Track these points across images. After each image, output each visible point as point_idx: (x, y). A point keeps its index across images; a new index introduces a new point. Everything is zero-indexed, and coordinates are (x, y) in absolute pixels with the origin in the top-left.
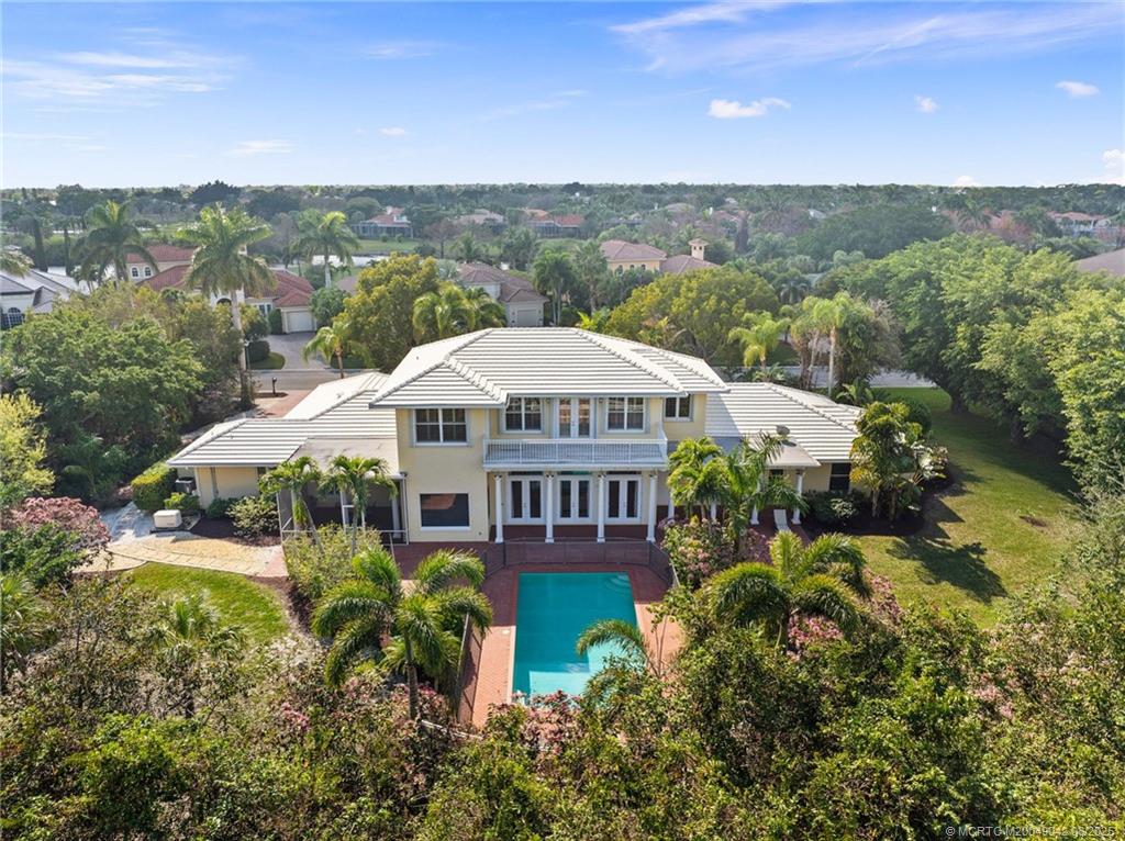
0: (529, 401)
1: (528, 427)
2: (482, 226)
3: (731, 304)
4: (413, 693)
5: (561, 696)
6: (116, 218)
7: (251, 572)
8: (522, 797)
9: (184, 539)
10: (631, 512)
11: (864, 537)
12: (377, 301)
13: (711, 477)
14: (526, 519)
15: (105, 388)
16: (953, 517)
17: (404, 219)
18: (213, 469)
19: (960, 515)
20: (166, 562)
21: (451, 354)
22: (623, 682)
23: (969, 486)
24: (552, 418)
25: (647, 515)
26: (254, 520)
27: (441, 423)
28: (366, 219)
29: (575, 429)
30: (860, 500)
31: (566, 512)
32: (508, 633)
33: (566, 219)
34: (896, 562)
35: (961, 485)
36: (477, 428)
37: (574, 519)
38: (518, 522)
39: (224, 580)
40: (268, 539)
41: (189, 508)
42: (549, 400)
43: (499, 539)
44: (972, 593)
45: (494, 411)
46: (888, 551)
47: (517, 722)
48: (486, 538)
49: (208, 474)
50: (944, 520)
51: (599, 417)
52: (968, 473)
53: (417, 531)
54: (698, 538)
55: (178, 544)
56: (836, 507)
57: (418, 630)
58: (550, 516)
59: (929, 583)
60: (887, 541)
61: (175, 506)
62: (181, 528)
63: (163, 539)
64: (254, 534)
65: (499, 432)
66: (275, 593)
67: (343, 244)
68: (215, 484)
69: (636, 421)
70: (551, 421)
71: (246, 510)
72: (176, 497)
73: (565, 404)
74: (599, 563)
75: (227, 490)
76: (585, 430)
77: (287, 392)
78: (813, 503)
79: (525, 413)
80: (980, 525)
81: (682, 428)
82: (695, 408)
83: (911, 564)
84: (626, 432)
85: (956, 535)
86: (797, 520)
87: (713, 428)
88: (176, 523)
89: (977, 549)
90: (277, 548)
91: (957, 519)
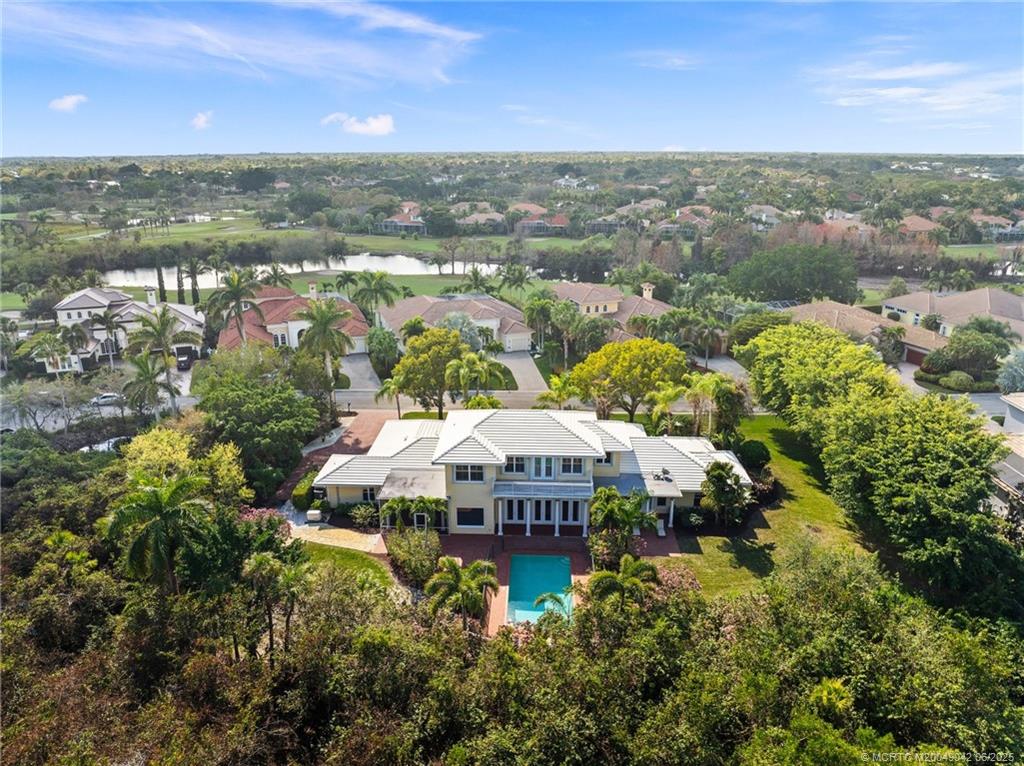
0: (517, 459)
1: (517, 470)
2: (484, 225)
3: (651, 371)
4: (465, 619)
5: (528, 623)
6: (236, 283)
7: (367, 550)
8: (511, 658)
9: (325, 528)
10: (575, 519)
11: (707, 538)
12: (422, 364)
13: (612, 511)
14: (515, 520)
15: (272, 435)
16: (765, 525)
17: (420, 219)
18: (338, 487)
19: (770, 523)
20: (318, 542)
21: (475, 427)
22: (551, 619)
23: (785, 503)
24: (531, 467)
25: (584, 521)
26: (365, 519)
27: (469, 470)
28: (389, 217)
29: (543, 472)
30: (707, 513)
31: (538, 517)
32: (504, 590)
33: (554, 220)
34: (721, 554)
35: (781, 501)
36: (489, 475)
37: (543, 521)
38: (510, 522)
39: (354, 554)
40: (372, 530)
41: (325, 508)
42: (529, 458)
43: (500, 533)
44: (756, 574)
45: (499, 468)
46: (718, 547)
47: (509, 633)
48: (493, 532)
49: (335, 490)
50: (759, 527)
51: (557, 467)
52: (788, 492)
53: (455, 528)
54: (605, 541)
55: (322, 531)
56: (693, 519)
57: (468, 595)
58: (529, 519)
59: (735, 568)
60: (719, 540)
61: (317, 508)
62: (322, 521)
63: (313, 528)
64: (365, 527)
65: (501, 473)
66: (383, 563)
67: (388, 291)
68: (338, 495)
69: (578, 468)
70: (530, 467)
71: (360, 513)
72: (317, 502)
73: (538, 460)
74: (556, 550)
75: (345, 498)
76: (549, 473)
77: (357, 411)
78: (681, 515)
79: (516, 464)
80: (779, 531)
81: (606, 470)
82: (614, 458)
83: (728, 556)
84: (572, 475)
85: (762, 537)
86: (671, 525)
87: (625, 468)
88: (319, 518)
89: (771, 547)
90: (379, 536)
91: (767, 526)
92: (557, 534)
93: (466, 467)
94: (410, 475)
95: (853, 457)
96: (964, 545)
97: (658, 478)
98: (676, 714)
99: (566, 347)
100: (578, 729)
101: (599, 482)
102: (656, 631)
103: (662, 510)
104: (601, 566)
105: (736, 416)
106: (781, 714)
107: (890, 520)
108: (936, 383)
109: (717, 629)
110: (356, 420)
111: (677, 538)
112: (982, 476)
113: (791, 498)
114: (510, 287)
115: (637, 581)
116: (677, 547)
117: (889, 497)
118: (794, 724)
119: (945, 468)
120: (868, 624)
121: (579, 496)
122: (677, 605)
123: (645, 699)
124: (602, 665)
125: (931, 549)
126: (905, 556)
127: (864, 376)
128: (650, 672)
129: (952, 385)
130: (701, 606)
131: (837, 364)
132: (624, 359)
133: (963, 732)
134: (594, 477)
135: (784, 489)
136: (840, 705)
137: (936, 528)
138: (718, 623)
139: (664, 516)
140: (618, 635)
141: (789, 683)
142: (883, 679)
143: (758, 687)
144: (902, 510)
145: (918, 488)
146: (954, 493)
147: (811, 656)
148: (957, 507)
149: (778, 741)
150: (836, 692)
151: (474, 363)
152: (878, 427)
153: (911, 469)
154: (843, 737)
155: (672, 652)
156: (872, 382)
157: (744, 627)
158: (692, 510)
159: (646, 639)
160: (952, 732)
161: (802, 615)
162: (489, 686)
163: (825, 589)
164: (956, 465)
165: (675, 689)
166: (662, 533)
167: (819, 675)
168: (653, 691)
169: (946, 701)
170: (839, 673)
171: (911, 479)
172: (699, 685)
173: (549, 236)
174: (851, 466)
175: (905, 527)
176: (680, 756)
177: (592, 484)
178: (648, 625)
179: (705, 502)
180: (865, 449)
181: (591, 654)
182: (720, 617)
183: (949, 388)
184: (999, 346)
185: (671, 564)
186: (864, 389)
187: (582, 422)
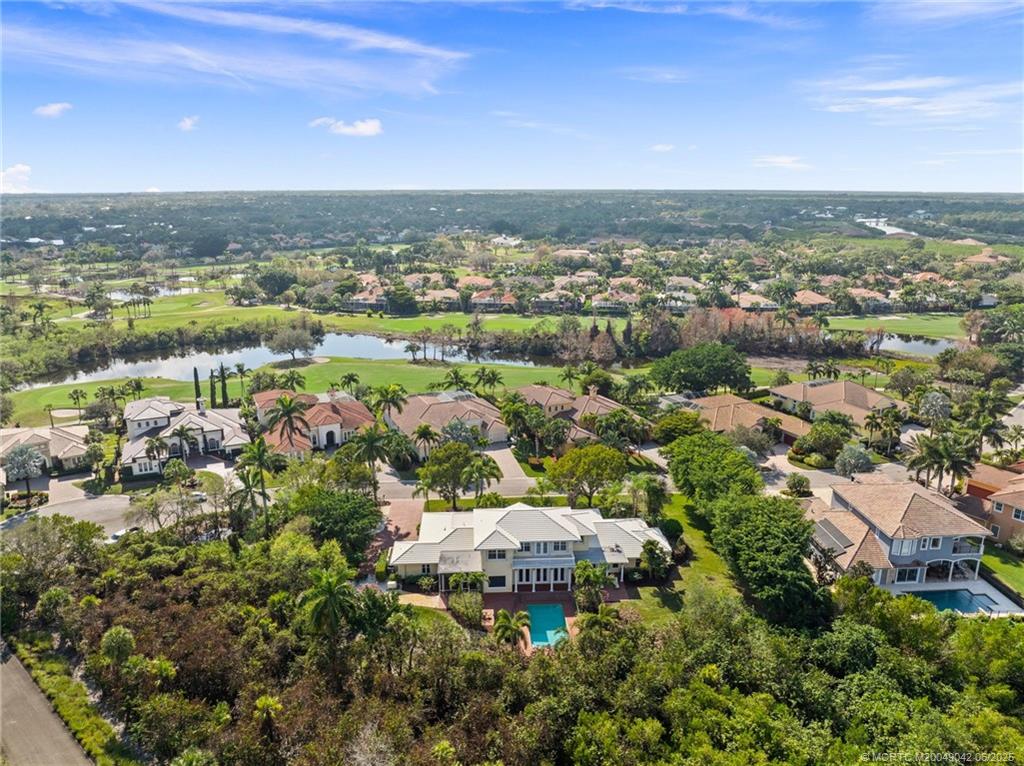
0: (526, 544)
1: (526, 551)
2: (441, 302)
7: (431, 606)
10: (562, 579)
11: (644, 588)
13: (588, 576)
14: (525, 582)
16: (679, 578)
17: (384, 298)
18: (406, 566)
19: (683, 576)
21: (497, 523)
23: (692, 563)
25: (567, 580)
26: (428, 586)
27: (497, 553)
29: (542, 551)
30: (644, 572)
31: (539, 579)
32: (527, 629)
33: (503, 298)
34: (653, 598)
35: (689, 561)
36: (509, 555)
37: (542, 582)
38: (522, 583)
40: (434, 593)
41: (399, 580)
42: (533, 543)
43: (516, 591)
44: (673, 610)
45: (515, 550)
46: (651, 594)
48: (511, 591)
50: (676, 579)
51: (550, 548)
52: (694, 555)
53: (488, 589)
54: (584, 594)
56: (635, 576)
58: (534, 581)
59: (661, 607)
60: (651, 589)
61: (393, 580)
62: (398, 588)
64: (429, 591)
65: (516, 554)
66: (446, 614)
68: (406, 570)
69: (564, 548)
70: (534, 549)
71: (425, 582)
72: (392, 576)
73: (539, 544)
74: (552, 600)
75: (411, 572)
76: (545, 551)
77: (389, 500)
78: (628, 573)
79: (526, 547)
80: (688, 581)
81: (582, 548)
82: (585, 539)
83: (657, 599)
84: (560, 552)
85: (678, 586)
86: (622, 580)
87: (592, 545)
88: (395, 586)
89: (683, 592)
90: (438, 597)
91: (681, 579)
92: (552, 590)
93: (495, 551)
94: (455, 556)
95: (728, 537)
96: (785, 589)
97: (613, 550)
98: (633, 686)
99: (537, 443)
100: (586, 695)
101: (578, 556)
102: (620, 645)
103: (616, 570)
104: (584, 609)
105: (660, 503)
106: (685, 682)
107: (747, 575)
108: (802, 461)
109: (652, 643)
110: (392, 509)
111: (627, 589)
112: (798, 547)
113: (695, 559)
114: (484, 385)
115: (609, 618)
116: (626, 594)
117: (747, 561)
118: (691, 686)
119: (778, 543)
120: (731, 634)
121: (565, 566)
122: (630, 630)
123: (617, 679)
124: (595, 664)
125: (768, 591)
126: (756, 596)
127: (739, 478)
128: (619, 666)
129: (813, 463)
130: (643, 630)
131: (723, 469)
132: (585, 463)
133: (775, 686)
134: (574, 552)
135: (692, 552)
136: (715, 676)
137: (770, 580)
138: (653, 639)
139: (618, 575)
140: (600, 647)
141: (689, 669)
142: (737, 663)
143: (673, 671)
144: (754, 569)
145: (762, 556)
146: (781, 559)
147: (700, 654)
148: (783, 567)
149: (683, 694)
150: (712, 671)
151: (481, 469)
152: (744, 516)
153: (761, 544)
154: (715, 691)
155: (629, 656)
156: (744, 481)
157: (667, 641)
158: (635, 570)
159: (616, 649)
160: (770, 687)
161: (698, 632)
162: (537, 678)
163: (709, 618)
164: (784, 541)
165: (632, 673)
166: (618, 586)
167: (705, 664)
168: (621, 674)
169: (767, 672)
170: (715, 662)
171: (761, 550)
172: (643, 671)
173: (499, 312)
174: (727, 542)
175: (755, 579)
176: (637, 704)
177: (573, 558)
178: (616, 642)
179: (643, 565)
180: (734, 531)
181: (588, 658)
182: (654, 636)
183: (810, 465)
184: (843, 435)
185: (625, 606)
186: (737, 487)
187: (563, 516)
